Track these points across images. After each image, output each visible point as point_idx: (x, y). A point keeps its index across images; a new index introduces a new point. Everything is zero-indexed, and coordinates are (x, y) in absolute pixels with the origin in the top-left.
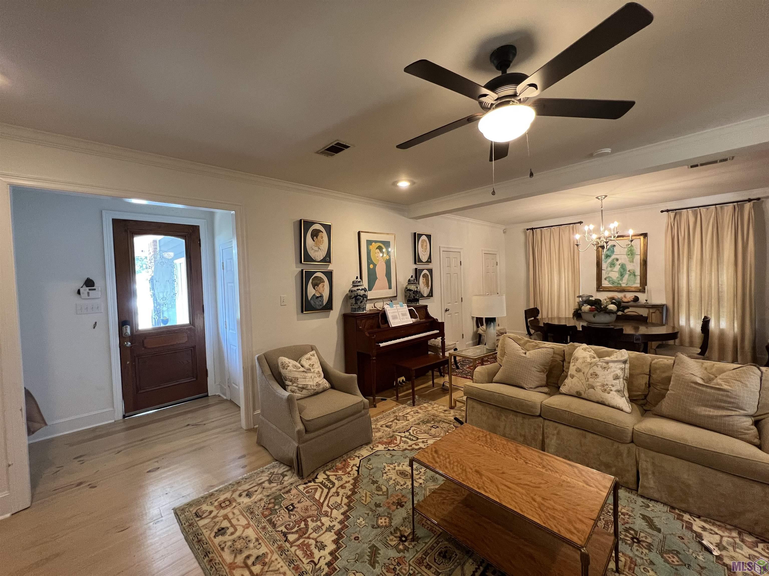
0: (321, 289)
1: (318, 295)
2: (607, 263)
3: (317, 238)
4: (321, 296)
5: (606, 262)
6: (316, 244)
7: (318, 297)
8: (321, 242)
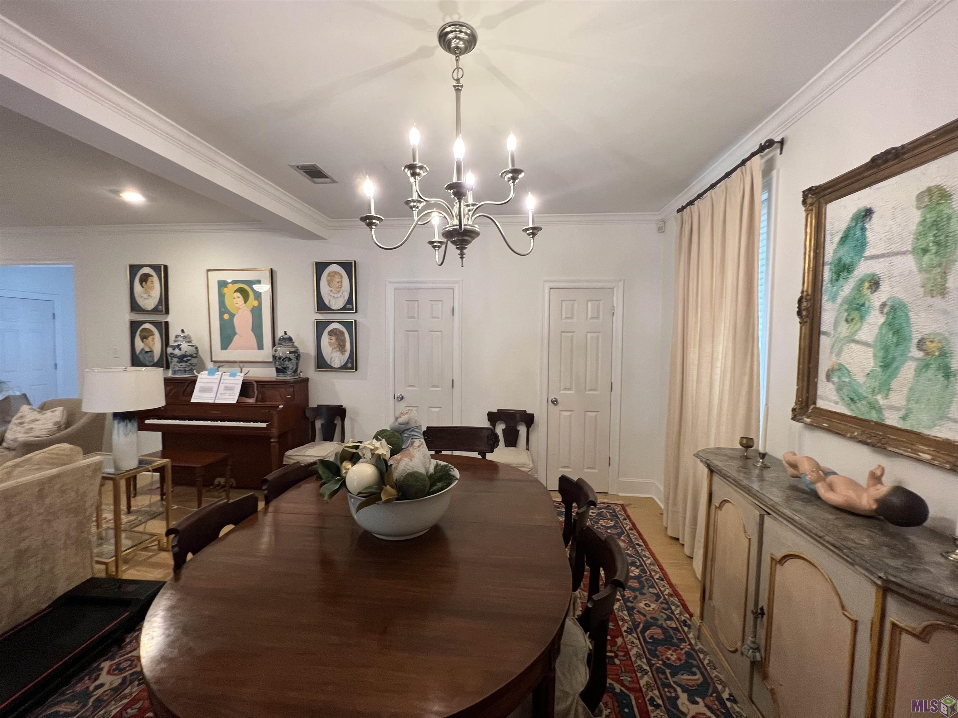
0: (151, 343)
1: (147, 349)
2: (839, 300)
3: (146, 283)
4: (151, 351)
5: (833, 298)
6: (146, 290)
7: (147, 352)
8: (152, 288)
